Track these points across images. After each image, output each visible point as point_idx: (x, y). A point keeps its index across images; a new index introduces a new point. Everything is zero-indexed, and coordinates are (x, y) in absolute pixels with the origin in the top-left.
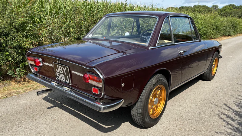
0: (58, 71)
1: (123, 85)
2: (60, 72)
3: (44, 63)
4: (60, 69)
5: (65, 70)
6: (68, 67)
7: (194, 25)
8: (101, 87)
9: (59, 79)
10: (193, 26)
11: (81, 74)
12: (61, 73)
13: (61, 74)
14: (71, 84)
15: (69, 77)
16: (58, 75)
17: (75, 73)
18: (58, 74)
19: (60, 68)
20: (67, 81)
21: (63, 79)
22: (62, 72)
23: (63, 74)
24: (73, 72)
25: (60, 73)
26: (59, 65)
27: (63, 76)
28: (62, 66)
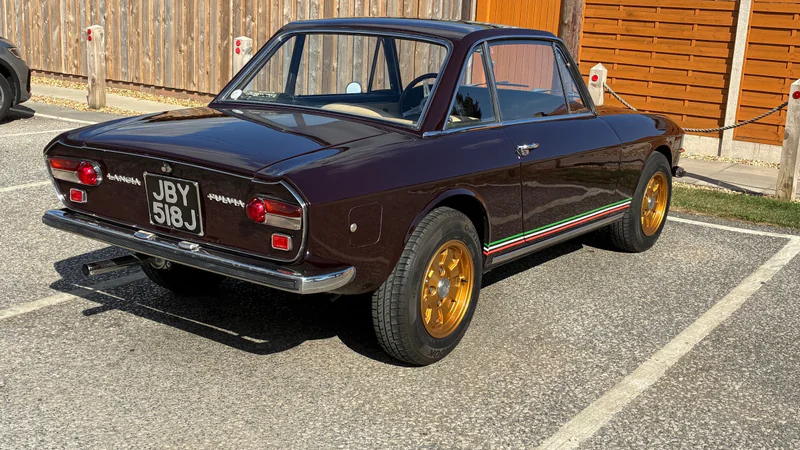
0: (160, 198)
1: (353, 227)
2: (168, 200)
3: (109, 176)
4: (168, 192)
5: (184, 193)
6: (196, 184)
7: (572, 65)
8: (298, 227)
9: (161, 221)
10: (567, 67)
11: (238, 200)
12: (169, 202)
13: (170, 205)
14: (202, 234)
15: (197, 213)
16: (156, 210)
17: (218, 198)
18: (161, 205)
19: (170, 188)
20: (191, 224)
21: (177, 221)
22: (174, 200)
23: (179, 204)
24: (211, 197)
25: (167, 203)
26: (163, 180)
27: (176, 212)
28: (175, 183)
